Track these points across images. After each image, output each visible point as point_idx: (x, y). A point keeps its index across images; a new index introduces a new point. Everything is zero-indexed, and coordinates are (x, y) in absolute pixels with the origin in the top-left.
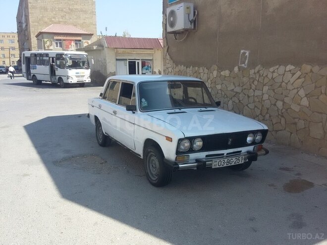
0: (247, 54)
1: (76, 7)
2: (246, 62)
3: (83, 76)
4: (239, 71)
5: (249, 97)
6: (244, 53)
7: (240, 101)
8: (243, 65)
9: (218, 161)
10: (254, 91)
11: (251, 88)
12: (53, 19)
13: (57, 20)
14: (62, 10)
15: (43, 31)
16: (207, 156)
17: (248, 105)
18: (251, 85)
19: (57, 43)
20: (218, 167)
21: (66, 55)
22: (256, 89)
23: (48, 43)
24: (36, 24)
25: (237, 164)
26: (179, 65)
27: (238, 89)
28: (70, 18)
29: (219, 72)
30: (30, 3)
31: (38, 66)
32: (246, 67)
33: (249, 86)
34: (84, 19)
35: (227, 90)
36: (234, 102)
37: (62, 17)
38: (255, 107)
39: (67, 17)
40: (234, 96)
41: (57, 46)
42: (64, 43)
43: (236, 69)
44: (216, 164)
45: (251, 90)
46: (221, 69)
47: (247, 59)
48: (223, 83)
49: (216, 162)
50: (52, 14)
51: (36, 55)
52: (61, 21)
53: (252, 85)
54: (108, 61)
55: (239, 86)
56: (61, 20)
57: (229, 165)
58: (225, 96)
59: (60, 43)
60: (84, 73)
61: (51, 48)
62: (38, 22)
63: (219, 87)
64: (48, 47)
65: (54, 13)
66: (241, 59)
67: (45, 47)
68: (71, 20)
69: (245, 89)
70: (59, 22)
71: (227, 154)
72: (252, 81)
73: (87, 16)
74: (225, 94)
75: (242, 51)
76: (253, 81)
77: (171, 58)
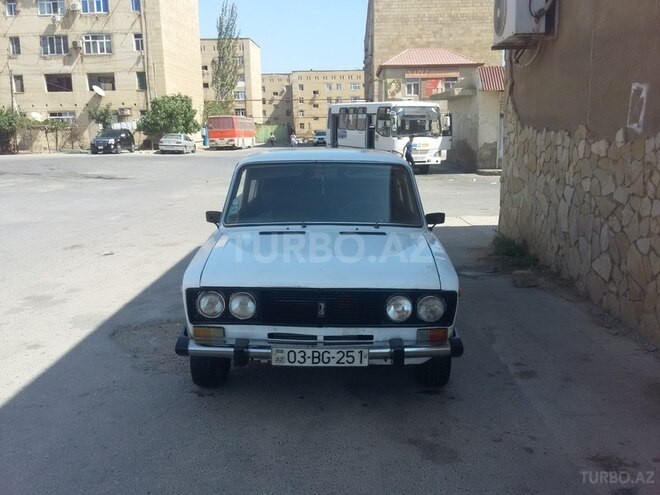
0: (644, 95)
1: (463, 10)
2: (641, 117)
3: (426, 152)
4: (627, 142)
5: (640, 218)
6: (638, 92)
7: (622, 227)
8: (635, 125)
9: (286, 350)
10: (652, 201)
11: (645, 193)
12: (417, 40)
13: (425, 39)
14: (436, 21)
15: (386, 64)
16: (271, 335)
17: (638, 243)
18: (645, 184)
19: (409, 87)
20: (287, 364)
21: (395, 108)
22: (656, 198)
23: (394, 86)
24: (386, 50)
25: (347, 365)
26: (526, 127)
27: (620, 196)
28: (451, 35)
29: (588, 144)
30: (378, 11)
31: (349, 132)
32: (639, 130)
33: (642, 187)
34: (479, 35)
35: (601, 195)
36: (611, 229)
37: (435, 33)
38: (652, 249)
39: (445, 33)
40: (613, 213)
41: (409, 92)
42: (424, 86)
43: (620, 136)
44: (282, 357)
45: (646, 199)
46: (592, 136)
47: (644, 106)
48: (594, 176)
49: (282, 352)
50: (416, 29)
51: (346, 111)
52: (432, 43)
53: (649, 184)
54: (481, 119)
55: (623, 184)
56: (432, 40)
57: (321, 364)
58: (597, 213)
59: (416, 86)
60: (427, 145)
61: (398, 95)
62: (389, 48)
63: (586, 184)
64: (393, 94)
65: (420, 26)
66: (632, 108)
67: (386, 95)
68: (451, 39)
69: (633, 195)
70: (428, 45)
71: (326, 338)
72: (648, 171)
73: (484, 28)
74: (596, 206)
75: (634, 87)
76: (651, 174)
77: (516, 110)
